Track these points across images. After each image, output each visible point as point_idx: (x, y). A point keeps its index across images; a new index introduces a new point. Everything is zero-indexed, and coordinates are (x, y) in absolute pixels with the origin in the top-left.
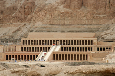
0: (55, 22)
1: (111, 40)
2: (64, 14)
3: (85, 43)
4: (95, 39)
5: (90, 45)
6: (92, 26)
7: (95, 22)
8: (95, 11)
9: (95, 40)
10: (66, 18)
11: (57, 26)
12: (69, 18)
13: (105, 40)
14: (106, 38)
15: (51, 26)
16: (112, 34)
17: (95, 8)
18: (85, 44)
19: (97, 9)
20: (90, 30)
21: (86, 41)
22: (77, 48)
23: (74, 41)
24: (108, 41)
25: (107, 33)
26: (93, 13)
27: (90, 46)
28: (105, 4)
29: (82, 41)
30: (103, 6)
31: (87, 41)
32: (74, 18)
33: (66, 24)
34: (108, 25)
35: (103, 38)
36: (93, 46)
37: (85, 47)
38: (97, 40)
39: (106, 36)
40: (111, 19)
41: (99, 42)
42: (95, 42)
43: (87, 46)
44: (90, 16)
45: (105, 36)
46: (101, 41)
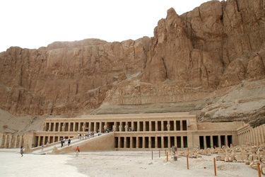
0: (127, 101)
1: (228, 118)
2: (139, 88)
3: (168, 126)
4: (191, 117)
5: (181, 131)
6: (182, 104)
7: (186, 98)
8: (185, 82)
9: (192, 120)
10: (142, 94)
11: (129, 107)
12: (148, 94)
13: (214, 119)
14: (215, 116)
15: (119, 107)
16: (226, 108)
17: (185, 79)
18: (169, 128)
19: (188, 80)
20: (180, 109)
21: (172, 123)
22: (150, 140)
23: (144, 124)
24: (220, 120)
25: (213, 107)
26: (182, 86)
27: (181, 133)
28: (199, 73)
29: (162, 123)
30: (196, 75)
31: (175, 122)
32: (155, 94)
33: (143, 103)
34: (208, 100)
35: (207, 116)
36: (188, 133)
37: (169, 136)
38: (195, 120)
39: (214, 112)
40: (211, 92)
41: (200, 124)
42: (191, 124)
43: (175, 133)
44: (179, 89)
45: (212, 111)
46: (204, 121)
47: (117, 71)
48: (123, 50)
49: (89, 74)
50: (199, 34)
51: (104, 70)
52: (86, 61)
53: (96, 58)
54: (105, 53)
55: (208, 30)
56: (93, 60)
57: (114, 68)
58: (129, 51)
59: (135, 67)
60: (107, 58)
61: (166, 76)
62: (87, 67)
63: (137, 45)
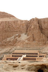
2: (27, 43)
6: (37, 48)
7: (38, 46)
10: (28, 45)
19: (39, 42)
22: (32, 56)
27: (37, 55)
28: (42, 40)
29: (34, 53)
39: (42, 52)
40: (44, 45)
41: (40, 54)
43: (36, 55)
47: (16, 32)
48: (18, 24)
49: (6, 32)
50: (43, 28)
51: (11, 31)
52: (4, 27)
53: (8, 26)
54: (11, 24)
55: (45, 27)
56: (7, 27)
57: (15, 31)
58: (21, 25)
59: (23, 31)
60: (12, 26)
61: (34, 40)
62: (5, 29)
63: (23, 22)
